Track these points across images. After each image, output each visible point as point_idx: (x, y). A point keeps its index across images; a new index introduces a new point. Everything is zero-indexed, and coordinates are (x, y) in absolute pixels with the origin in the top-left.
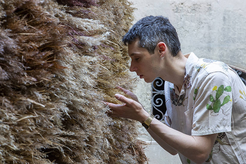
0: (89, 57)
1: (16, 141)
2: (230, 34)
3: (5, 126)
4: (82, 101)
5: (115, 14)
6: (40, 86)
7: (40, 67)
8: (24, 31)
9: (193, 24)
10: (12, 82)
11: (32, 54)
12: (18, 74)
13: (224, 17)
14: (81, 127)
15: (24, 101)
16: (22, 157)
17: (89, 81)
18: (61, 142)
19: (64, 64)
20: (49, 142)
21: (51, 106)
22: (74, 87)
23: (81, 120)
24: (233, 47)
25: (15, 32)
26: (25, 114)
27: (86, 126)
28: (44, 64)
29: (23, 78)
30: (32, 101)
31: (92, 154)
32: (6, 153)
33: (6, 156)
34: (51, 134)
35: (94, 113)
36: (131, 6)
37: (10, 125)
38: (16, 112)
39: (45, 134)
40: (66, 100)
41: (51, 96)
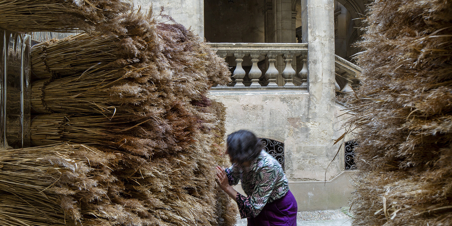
0: (207, 135)
1: (171, 184)
2: (274, 122)
3: (166, 175)
4: (205, 160)
5: (217, 111)
6: (183, 152)
7: (184, 141)
8: (176, 121)
9: (254, 117)
10: (169, 149)
11: (180, 134)
12: (172, 145)
13: (270, 113)
14: (203, 175)
15: (176, 160)
16: (175, 193)
17: (208, 148)
18: (195, 184)
19: (195, 139)
20: (189, 184)
21: (189, 164)
22: (200, 152)
23: (203, 171)
24: (276, 129)
25: (171, 121)
26: (176, 168)
27: (206, 175)
28: (186, 139)
29: (175, 147)
30: (180, 161)
31: (209, 190)
32: (166, 191)
33: (167, 192)
34: (189, 180)
35: (210, 167)
36: (224, 106)
37: (168, 174)
38: (171, 167)
39: (186, 179)
40: (196, 160)
41: (190, 157)
